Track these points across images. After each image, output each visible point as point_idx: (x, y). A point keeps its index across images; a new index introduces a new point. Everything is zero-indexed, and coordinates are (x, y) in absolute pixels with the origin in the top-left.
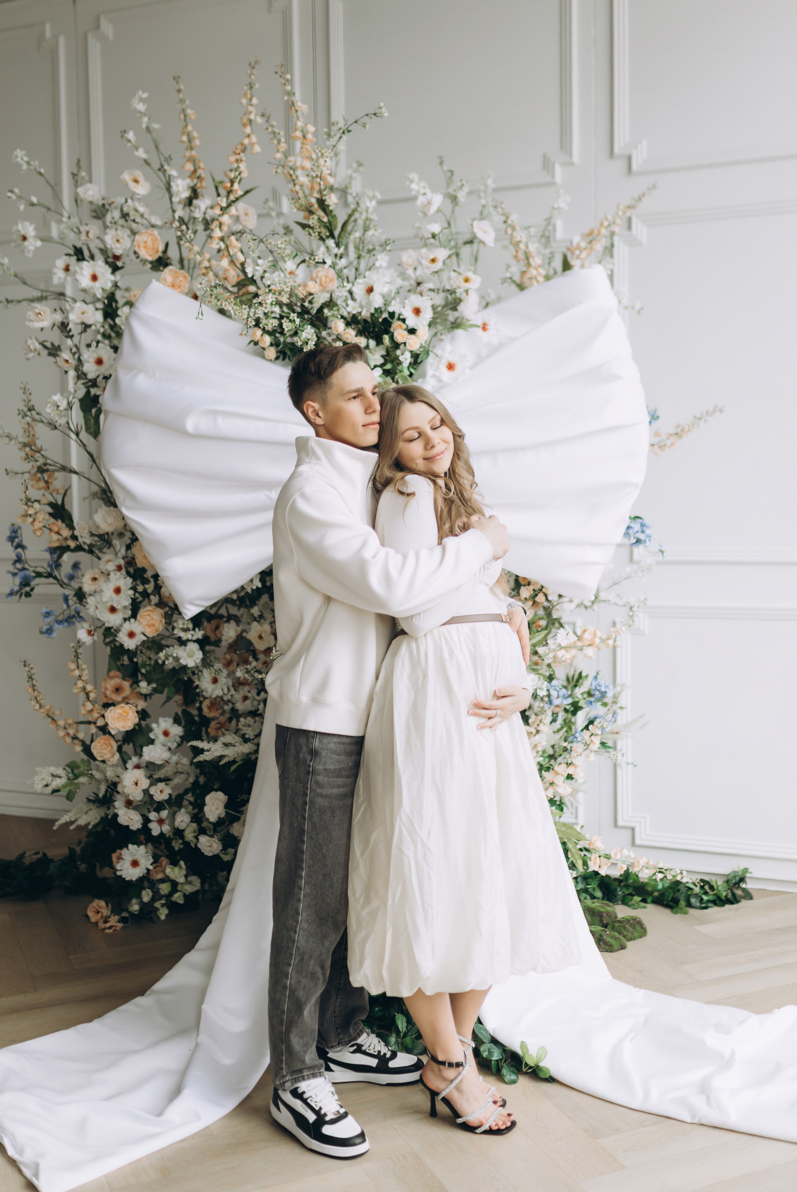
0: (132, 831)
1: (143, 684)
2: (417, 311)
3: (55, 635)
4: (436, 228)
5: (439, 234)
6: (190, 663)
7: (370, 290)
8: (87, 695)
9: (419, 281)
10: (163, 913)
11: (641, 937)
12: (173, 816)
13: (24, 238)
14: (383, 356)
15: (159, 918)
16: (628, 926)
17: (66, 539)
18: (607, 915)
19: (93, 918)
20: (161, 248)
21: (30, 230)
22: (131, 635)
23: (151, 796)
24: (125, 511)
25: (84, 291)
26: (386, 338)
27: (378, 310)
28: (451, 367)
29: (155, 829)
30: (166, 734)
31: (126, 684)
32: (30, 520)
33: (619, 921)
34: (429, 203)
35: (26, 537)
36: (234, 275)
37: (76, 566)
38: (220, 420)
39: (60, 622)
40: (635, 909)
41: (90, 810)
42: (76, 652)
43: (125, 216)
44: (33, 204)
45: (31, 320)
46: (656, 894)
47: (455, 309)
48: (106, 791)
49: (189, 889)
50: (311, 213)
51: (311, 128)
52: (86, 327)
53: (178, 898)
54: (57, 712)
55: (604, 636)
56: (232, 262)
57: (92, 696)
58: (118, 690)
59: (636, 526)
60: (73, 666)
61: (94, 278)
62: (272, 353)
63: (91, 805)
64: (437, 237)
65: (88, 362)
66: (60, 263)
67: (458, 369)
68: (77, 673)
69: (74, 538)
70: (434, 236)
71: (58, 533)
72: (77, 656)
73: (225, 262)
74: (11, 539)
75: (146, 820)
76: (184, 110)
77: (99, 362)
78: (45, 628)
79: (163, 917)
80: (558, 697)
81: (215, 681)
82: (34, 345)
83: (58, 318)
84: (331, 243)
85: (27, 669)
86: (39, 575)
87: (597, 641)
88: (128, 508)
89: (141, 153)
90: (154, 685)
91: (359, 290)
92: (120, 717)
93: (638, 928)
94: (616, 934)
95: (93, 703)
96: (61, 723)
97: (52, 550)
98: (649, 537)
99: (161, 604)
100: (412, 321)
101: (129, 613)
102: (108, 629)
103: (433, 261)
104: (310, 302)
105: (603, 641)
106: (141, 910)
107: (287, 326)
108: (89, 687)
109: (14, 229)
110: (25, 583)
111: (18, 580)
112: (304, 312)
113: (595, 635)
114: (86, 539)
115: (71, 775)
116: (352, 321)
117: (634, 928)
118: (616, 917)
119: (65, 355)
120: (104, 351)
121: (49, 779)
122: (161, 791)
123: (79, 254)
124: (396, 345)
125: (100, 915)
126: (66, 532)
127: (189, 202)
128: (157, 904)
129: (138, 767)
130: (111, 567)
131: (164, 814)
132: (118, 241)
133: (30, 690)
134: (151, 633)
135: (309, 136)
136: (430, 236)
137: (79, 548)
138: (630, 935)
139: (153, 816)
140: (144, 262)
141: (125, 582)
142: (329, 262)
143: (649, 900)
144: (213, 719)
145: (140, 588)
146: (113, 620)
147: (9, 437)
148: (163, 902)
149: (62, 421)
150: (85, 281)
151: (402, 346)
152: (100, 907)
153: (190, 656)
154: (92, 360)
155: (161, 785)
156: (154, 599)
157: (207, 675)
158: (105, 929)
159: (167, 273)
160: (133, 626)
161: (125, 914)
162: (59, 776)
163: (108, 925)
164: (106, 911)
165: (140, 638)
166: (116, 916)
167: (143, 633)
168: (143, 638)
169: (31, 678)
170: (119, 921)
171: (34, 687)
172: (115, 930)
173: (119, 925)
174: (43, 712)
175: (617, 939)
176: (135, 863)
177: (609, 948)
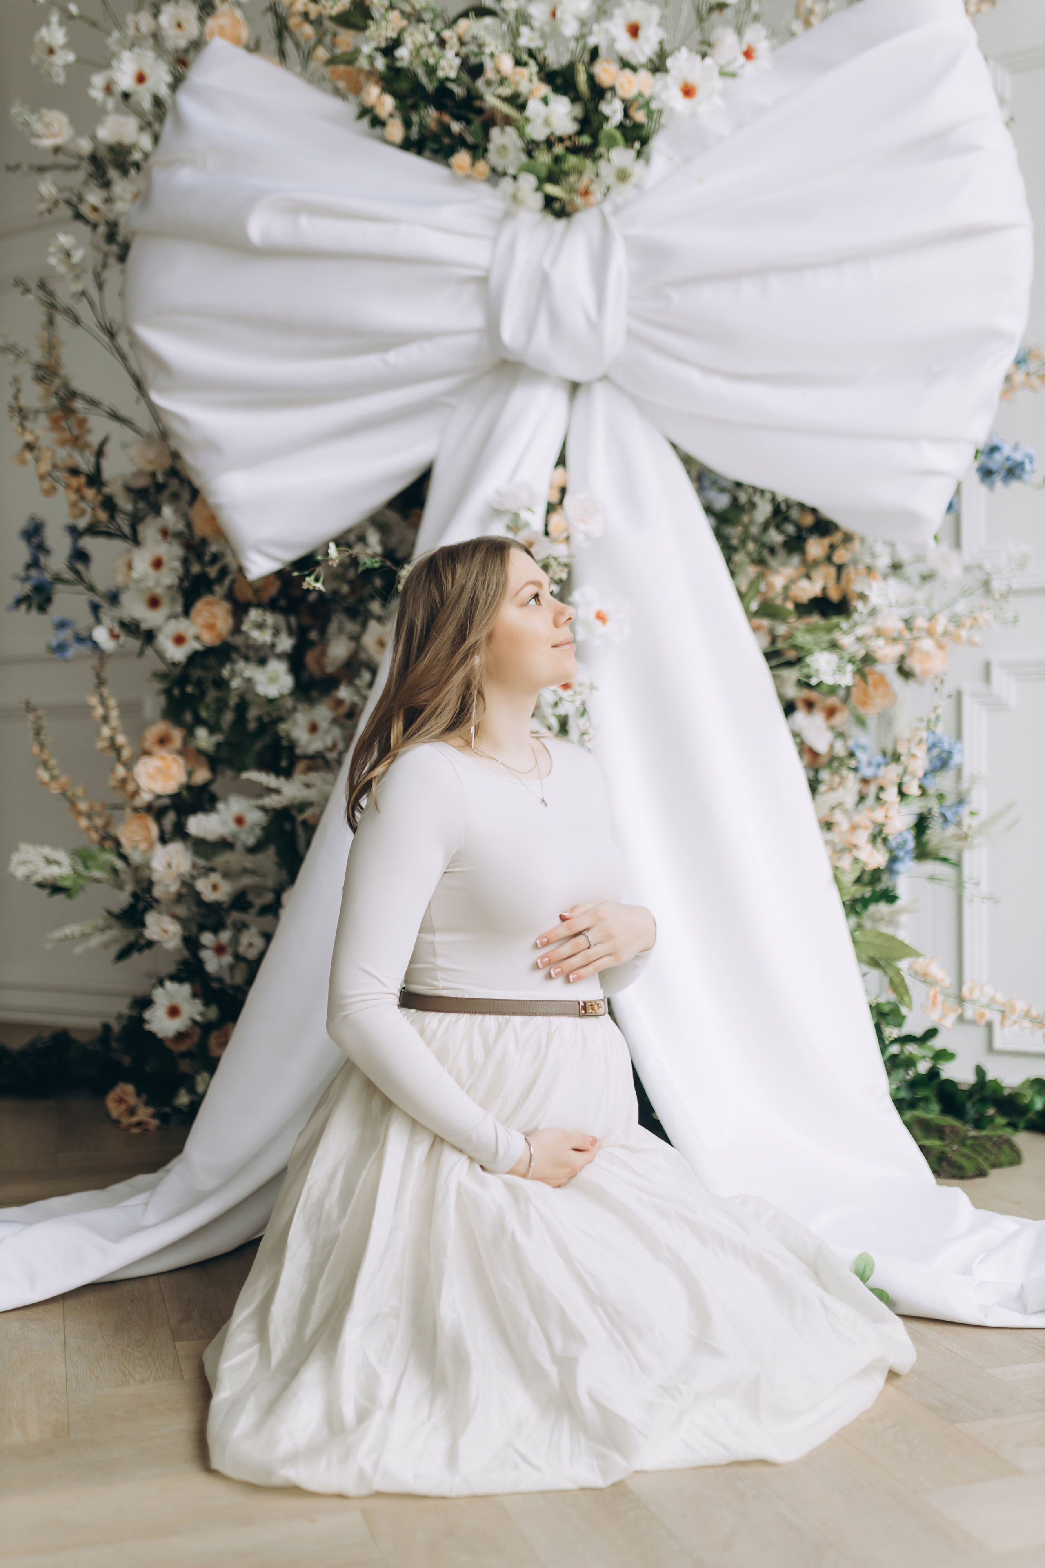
1: (202, 733)
2: (634, 31)
3: (70, 653)
6: (272, 691)
8: (116, 749)
11: (1013, 1164)
12: (238, 939)
13: (49, 50)
14: (575, 119)
17: (93, 507)
19: (114, 1110)
22: (179, 640)
23: (197, 895)
24: (157, 398)
25: (123, 95)
26: (582, 78)
28: (688, 92)
29: (210, 962)
30: (239, 821)
31: (176, 735)
32: (29, 456)
38: (305, 222)
40: (1000, 1131)
41: (109, 927)
42: (98, 676)
45: (39, 136)
46: (1031, 1115)
48: (135, 895)
54: (79, 792)
57: (126, 753)
58: (163, 741)
60: (94, 700)
61: (141, 78)
62: (395, 130)
63: (113, 922)
65: (122, 199)
66: (99, 80)
67: (700, 94)
68: (99, 711)
69: (109, 504)
71: (78, 490)
72: (101, 682)
74: (29, 535)
75: (195, 945)
78: (54, 642)
80: (870, 764)
81: (313, 728)
82: (49, 191)
85: (31, 717)
88: (160, 390)
91: (538, 12)
92: (158, 771)
93: (1009, 1152)
94: (969, 1152)
96: (83, 806)
100: (624, 44)
101: (179, 608)
108: (121, 739)
109: (37, 39)
110: (40, 590)
111: (28, 586)
115: (81, 868)
117: (1003, 1149)
119: (93, 198)
121: (41, 865)
122: (215, 887)
124: (599, 92)
125: (123, 1107)
131: (225, 936)
132: (179, 25)
133: (36, 749)
134: (210, 640)
138: (992, 1158)
139: (207, 938)
141: (171, 550)
145: (196, 567)
146: (155, 617)
150: (126, 81)
151: (609, 95)
152: (127, 1094)
153: (273, 680)
154: (128, 196)
155: (217, 880)
156: (219, 590)
157: (301, 718)
158: (130, 1126)
160: (183, 626)
161: (167, 1110)
162: (57, 863)
163: (135, 1119)
164: (132, 1100)
165: (193, 646)
166: (150, 1110)
167: (197, 638)
168: (197, 646)
169: (38, 732)
170: (154, 1116)
171: (42, 746)
172: (146, 1130)
173: (154, 1123)
174: (55, 788)
175: (969, 1158)
176: (174, 1010)
177: (958, 1172)
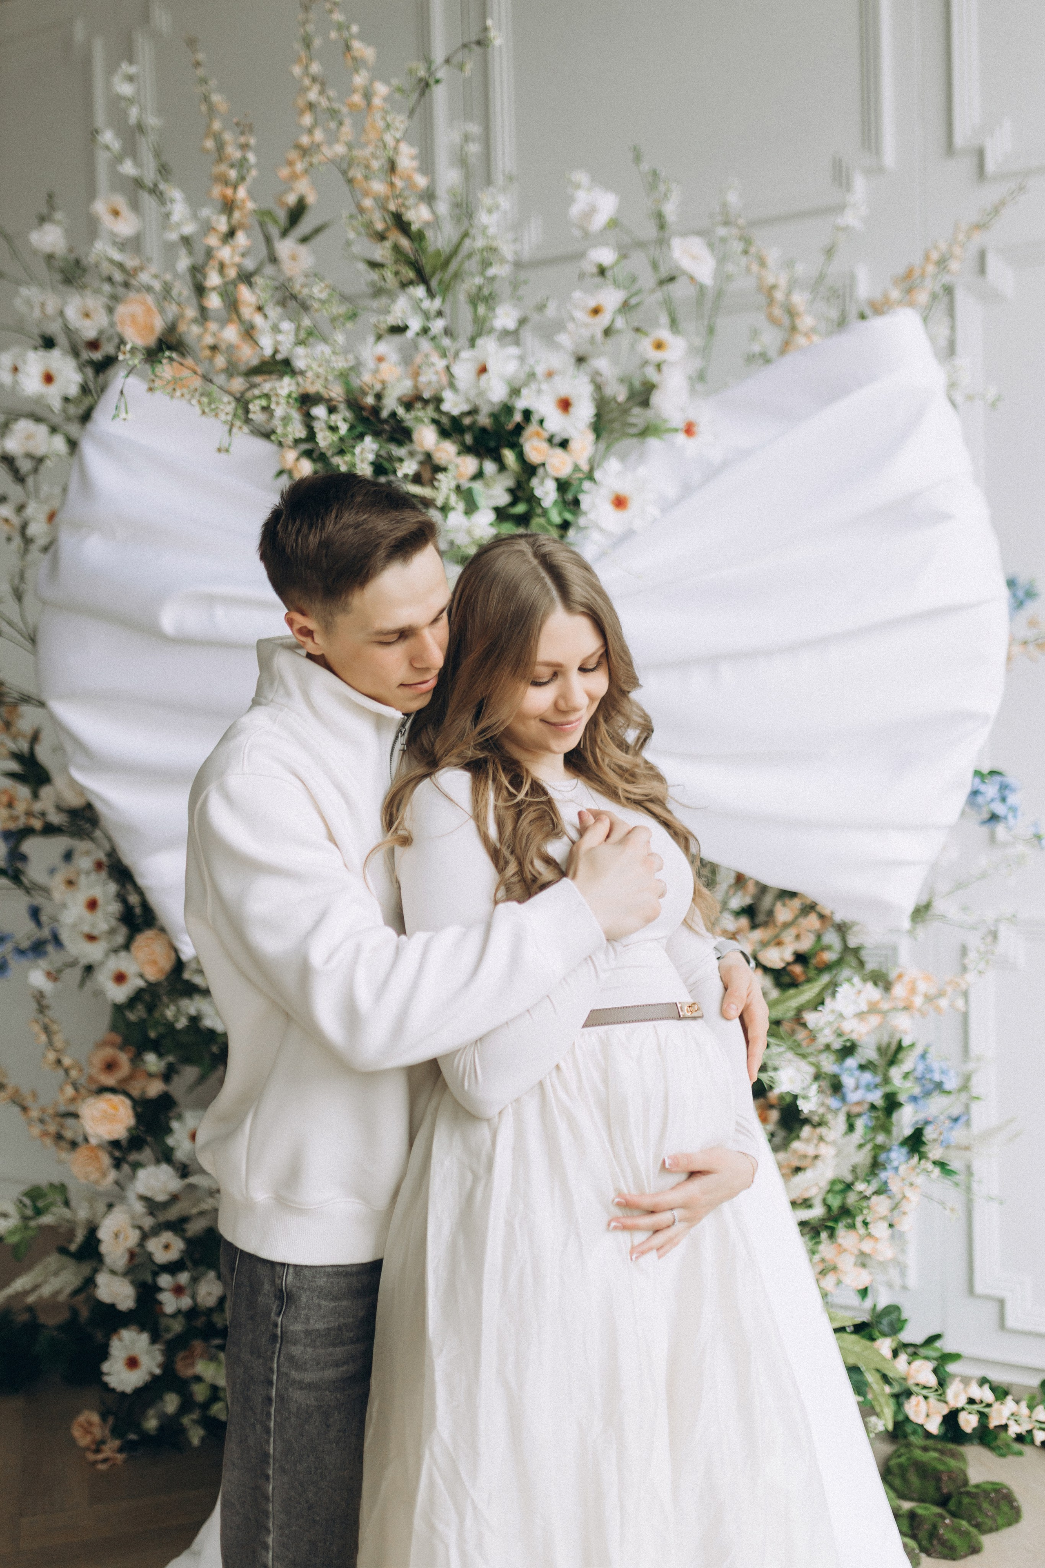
0: (121, 1312)
1: (151, 1058)
2: (564, 404)
4: (605, 256)
5: (612, 267)
7: (482, 370)
8: (65, 1073)
9: (581, 353)
10: (196, 1436)
11: (1009, 1524)
12: (194, 1282)
14: (509, 490)
15: (189, 1442)
16: (985, 1505)
18: (950, 1478)
19: (84, 1441)
22: (120, 978)
23: (148, 1256)
24: (77, 775)
25: (35, 401)
26: (512, 457)
27: (508, 409)
28: (620, 502)
29: (169, 1303)
31: (124, 1059)
33: (969, 1494)
34: (592, 211)
38: (219, 612)
41: (63, 1268)
42: (40, 1005)
47: (645, 403)
50: (381, 237)
51: (382, 89)
52: (38, 461)
55: (933, 991)
56: (244, 332)
57: (73, 1074)
58: (110, 1066)
59: (990, 790)
60: (37, 1028)
61: (49, 379)
63: (65, 1260)
64: (609, 274)
65: (36, 520)
66: (6, 359)
67: (633, 506)
68: (44, 1039)
70: (602, 271)
72: (43, 1011)
76: (206, 96)
77: (52, 518)
79: (196, 1442)
80: (857, 1088)
84: (420, 291)
87: (918, 1001)
89: (129, 168)
90: (171, 1058)
91: (463, 371)
92: (107, 1117)
93: (1006, 1508)
94: (964, 1524)
95: (76, 1085)
97: (6, 835)
98: (1013, 809)
100: (555, 420)
101: (119, 939)
102: (89, 969)
103: (596, 308)
105: (929, 999)
106: (161, 1428)
108: (69, 1062)
113: (913, 990)
114: (55, 817)
115: (26, 1215)
116: (452, 428)
117: (997, 1508)
118: (966, 1482)
119: (7, 514)
122: (166, 1247)
124: (530, 469)
125: (90, 1437)
126: (23, 806)
128: (186, 1421)
130: (87, 864)
131: (184, 1278)
132: (87, 315)
134: (151, 975)
135: (377, 101)
136: (595, 270)
137: (48, 828)
138: (989, 1523)
139: (161, 1282)
140: (136, 350)
141: (106, 888)
142: (415, 325)
145: (134, 899)
146: (94, 952)
148: (194, 1416)
150: (35, 385)
151: (540, 471)
152: (90, 1422)
155: (167, 1236)
158: (95, 1462)
160: (124, 963)
161: (132, 1436)
163: (100, 1456)
164: (98, 1432)
165: (135, 983)
166: (117, 1443)
167: (142, 976)
168: (141, 983)
170: (120, 1450)
172: (114, 1465)
173: (120, 1457)
175: (965, 1534)
176: (132, 1363)
177: (950, 1553)
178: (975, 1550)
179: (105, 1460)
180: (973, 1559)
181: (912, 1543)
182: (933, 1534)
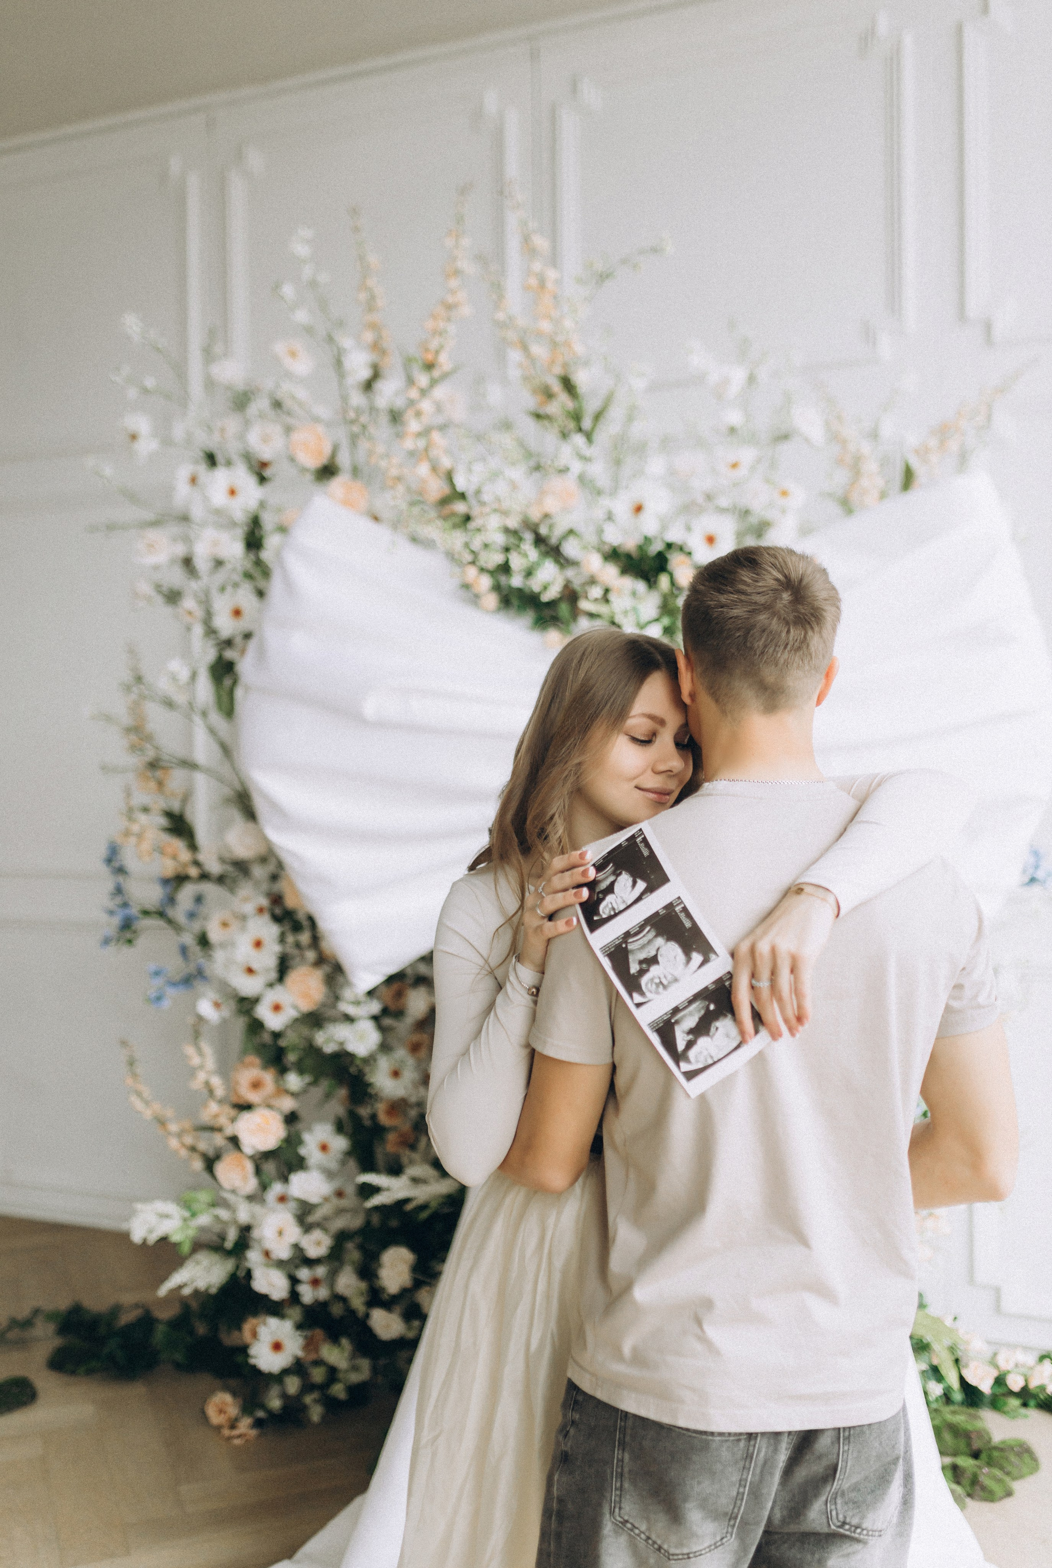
0: (274, 1299)
1: (293, 1079)
2: (710, 540)
3: (166, 1003)
4: (735, 418)
5: (740, 427)
6: (362, 1049)
7: (639, 509)
8: (211, 1092)
9: (710, 494)
10: (316, 1413)
11: (1031, 1473)
12: (333, 1275)
13: (134, 437)
14: (657, 606)
15: (309, 1420)
16: (1011, 1457)
17: (185, 865)
18: (977, 1436)
19: (216, 1419)
20: (327, 450)
21: (142, 424)
22: (277, 1008)
23: (303, 1251)
24: (269, 832)
25: (218, 512)
26: (662, 581)
29: (307, 1294)
30: (324, 1148)
31: (268, 1077)
32: (134, 840)
33: (996, 1449)
34: (727, 381)
35: (130, 859)
36: (436, 488)
37: (199, 899)
39: (174, 984)
40: (1014, 1417)
41: (215, 1263)
42: (195, 1030)
43: (277, 405)
44: (145, 391)
45: (139, 555)
48: (237, 1238)
49: (355, 1378)
50: (551, 397)
51: (551, 272)
52: (219, 563)
53: (338, 1390)
54: (171, 1116)
56: (434, 469)
57: (218, 1092)
58: (256, 1085)
60: (190, 1050)
61: (232, 492)
62: (491, 600)
63: (217, 1257)
64: (738, 432)
65: (221, 614)
66: (183, 473)
68: (197, 1061)
69: (198, 863)
71: (174, 857)
72: (197, 1036)
73: (423, 469)
74: (109, 861)
75: (294, 1281)
76: (361, 258)
77: (237, 613)
78: (153, 993)
79: (316, 1419)
81: (396, 1074)
82: (145, 588)
83: (180, 550)
85: (126, 1052)
86: (146, 913)
88: (274, 828)
89: (301, 316)
90: (309, 1077)
91: (621, 509)
92: (258, 1128)
93: (1027, 1460)
94: (998, 1472)
95: (221, 1102)
96: (173, 1127)
97: (165, 882)
99: (321, 960)
100: (702, 553)
101: (273, 975)
102: (245, 1000)
103: (735, 466)
104: (551, 527)
106: (285, 1408)
107: (517, 562)
108: (214, 1081)
109: (120, 424)
110: (127, 925)
111: (116, 921)
112: (539, 540)
114: (214, 867)
115: (187, 1214)
116: (613, 555)
117: (1021, 1459)
118: (990, 1440)
119: (189, 603)
120: (245, 597)
121: (152, 1219)
122: (318, 1242)
123: (211, 460)
125: (224, 1416)
126: (185, 855)
127: (368, 386)
128: (308, 1399)
129: (282, 1199)
130: (249, 908)
131: (321, 1271)
132: (266, 440)
133: (129, 1081)
134: (306, 1006)
135: (549, 283)
136: (727, 430)
137: (204, 876)
138: (1016, 1471)
139: (304, 1275)
140: (304, 470)
141: (269, 931)
142: (574, 468)
143: (1032, 1403)
144: (394, 1129)
145: (290, 939)
146: (251, 985)
147: (108, 718)
148: (314, 1396)
149: (181, 699)
150: (219, 497)
152: (224, 1403)
153: (362, 1038)
154: (227, 610)
155: (316, 1233)
156: (311, 956)
157: (384, 1064)
158: (230, 1438)
159: (337, 485)
160: (278, 994)
161: (261, 1414)
162: (167, 1216)
163: (236, 1432)
164: (233, 1411)
165: (289, 1014)
166: (249, 1420)
167: (295, 1007)
168: (294, 1013)
169: (131, 1063)
170: (253, 1426)
171: (134, 1075)
172: (247, 1440)
173: (253, 1433)
174: (148, 1114)
175: (999, 1481)
176: (277, 1347)
177: (989, 1496)
178: (1009, 1494)
179: (240, 1436)
180: (1008, 1502)
181: (959, 1489)
182: (975, 1481)
